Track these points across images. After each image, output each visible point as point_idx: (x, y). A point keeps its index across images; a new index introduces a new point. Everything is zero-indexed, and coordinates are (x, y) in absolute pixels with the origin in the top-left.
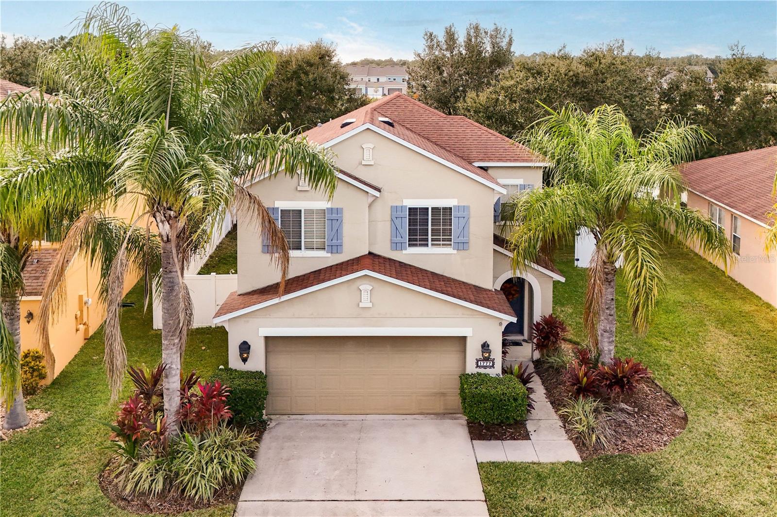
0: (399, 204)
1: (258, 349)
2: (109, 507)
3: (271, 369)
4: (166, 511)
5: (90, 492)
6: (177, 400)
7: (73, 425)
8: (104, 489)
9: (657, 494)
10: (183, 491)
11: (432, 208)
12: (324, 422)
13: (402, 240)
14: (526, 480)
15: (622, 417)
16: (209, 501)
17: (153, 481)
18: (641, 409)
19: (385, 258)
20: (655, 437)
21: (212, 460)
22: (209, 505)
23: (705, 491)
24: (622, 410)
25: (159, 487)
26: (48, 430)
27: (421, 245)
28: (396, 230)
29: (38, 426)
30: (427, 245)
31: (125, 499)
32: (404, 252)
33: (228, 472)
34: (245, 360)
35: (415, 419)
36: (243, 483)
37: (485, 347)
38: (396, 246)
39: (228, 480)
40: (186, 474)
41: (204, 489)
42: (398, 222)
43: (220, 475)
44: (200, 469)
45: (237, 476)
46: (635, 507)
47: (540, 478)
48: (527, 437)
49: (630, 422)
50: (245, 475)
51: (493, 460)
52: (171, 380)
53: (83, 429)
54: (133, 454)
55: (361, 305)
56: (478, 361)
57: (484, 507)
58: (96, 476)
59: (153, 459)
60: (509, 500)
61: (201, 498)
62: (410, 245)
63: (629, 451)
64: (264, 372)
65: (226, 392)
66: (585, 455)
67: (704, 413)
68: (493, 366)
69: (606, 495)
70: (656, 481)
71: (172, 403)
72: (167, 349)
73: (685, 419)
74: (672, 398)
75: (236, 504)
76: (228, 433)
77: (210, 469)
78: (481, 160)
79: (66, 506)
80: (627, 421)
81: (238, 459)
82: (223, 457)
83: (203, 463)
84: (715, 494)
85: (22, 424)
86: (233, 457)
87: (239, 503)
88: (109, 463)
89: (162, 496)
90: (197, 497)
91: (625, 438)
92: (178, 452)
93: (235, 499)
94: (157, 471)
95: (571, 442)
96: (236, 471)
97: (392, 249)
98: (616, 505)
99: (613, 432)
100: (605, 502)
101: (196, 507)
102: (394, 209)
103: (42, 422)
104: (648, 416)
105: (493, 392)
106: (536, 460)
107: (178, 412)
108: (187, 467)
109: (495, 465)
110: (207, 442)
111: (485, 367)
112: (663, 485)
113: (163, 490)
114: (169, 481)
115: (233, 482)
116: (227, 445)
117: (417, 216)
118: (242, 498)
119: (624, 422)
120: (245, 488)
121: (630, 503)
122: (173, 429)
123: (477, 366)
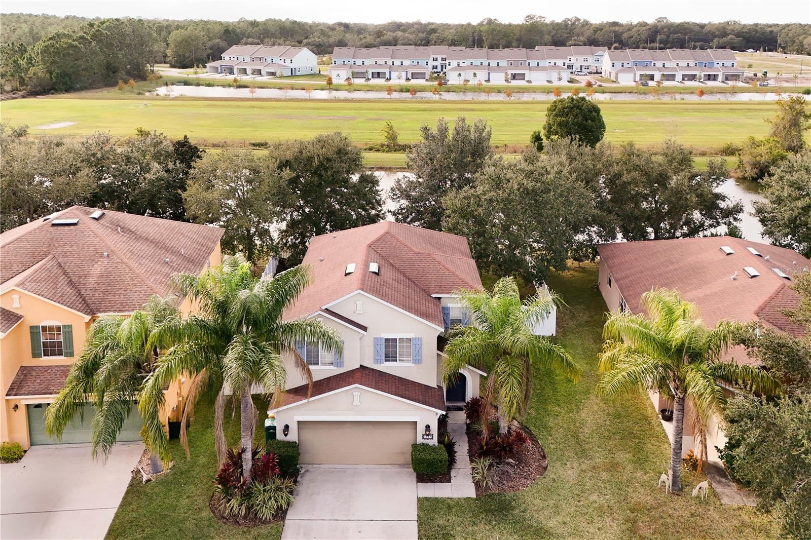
0: (378, 336)
1: (294, 428)
2: (218, 523)
3: (302, 438)
4: (247, 525)
5: (206, 514)
6: (250, 464)
7: (188, 471)
8: (213, 512)
9: (511, 517)
10: (256, 514)
11: (399, 339)
12: (333, 470)
13: (380, 358)
14: (441, 509)
15: (507, 468)
16: (270, 520)
17: (240, 509)
18: (520, 462)
19: (370, 369)
20: (523, 481)
21: (270, 498)
22: (270, 522)
23: (537, 515)
24: (508, 464)
25: (243, 512)
26: (175, 474)
27: (393, 360)
28: (376, 351)
29: (169, 471)
30: (396, 361)
31: (226, 518)
32: (382, 365)
33: (279, 504)
34: (286, 435)
35: (387, 468)
36: (287, 509)
37: (428, 427)
38: (377, 361)
39: (280, 508)
40: (258, 506)
41: (266, 513)
42: (378, 347)
43: (275, 506)
44: (264, 503)
45: (284, 506)
46: (495, 525)
47: (449, 507)
48: (449, 481)
49: (511, 471)
50: (288, 505)
51: (426, 496)
52: (247, 454)
53: (195, 473)
54: (228, 494)
55: (354, 404)
56: (423, 435)
57: (416, 524)
58: (208, 504)
59: (239, 498)
60: (430, 521)
61: (266, 518)
62: (386, 361)
63: (505, 491)
64: (297, 442)
65: (277, 459)
66: (479, 493)
67: (558, 464)
68: (432, 438)
69: (482, 518)
70: (512, 510)
71: (247, 465)
72: (244, 438)
73: (545, 468)
74: (544, 453)
75: (284, 522)
76: (278, 482)
77: (270, 503)
78: (437, 293)
79: (195, 521)
80: (509, 471)
81: (284, 496)
82: (276, 496)
83: (266, 500)
84: (541, 518)
85: (160, 470)
86: (282, 497)
87: (286, 521)
88: (213, 496)
89: (245, 517)
90: (264, 518)
91: (505, 482)
92: (253, 493)
93: (283, 519)
94: (242, 505)
95: (473, 484)
96: (283, 503)
97: (374, 363)
98: (486, 524)
99: (499, 479)
100: (481, 522)
101: (263, 523)
102: (376, 339)
103: (170, 469)
104: (523, 467)
105: (428, 457)
106: (450, 496)
107: (251, 471)
108: (258, 503)
109: (427, 499)
110: (268, 487)
111: (428, 439)
112: (516, 512)
113: (245, 514)
114: (249, 509)
115: (282, 509)
116: (278, 489)
117: (390, 343)
118: (287, 517)
119: (507, 472)
120: (288, 512)
121: (494, 523)
122: (249, 480)
123: (423, 438)
